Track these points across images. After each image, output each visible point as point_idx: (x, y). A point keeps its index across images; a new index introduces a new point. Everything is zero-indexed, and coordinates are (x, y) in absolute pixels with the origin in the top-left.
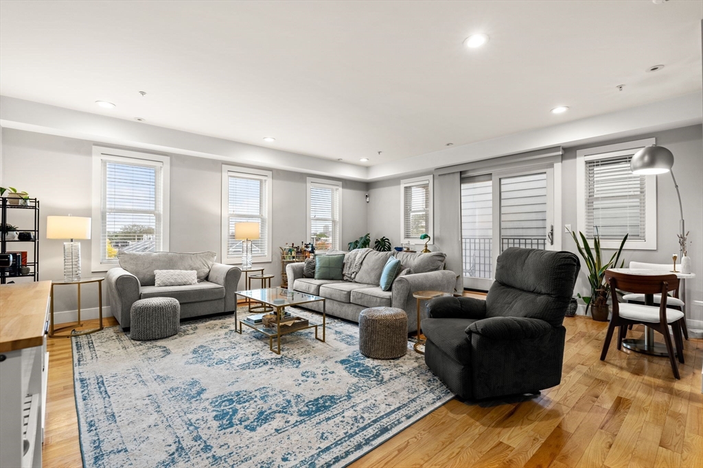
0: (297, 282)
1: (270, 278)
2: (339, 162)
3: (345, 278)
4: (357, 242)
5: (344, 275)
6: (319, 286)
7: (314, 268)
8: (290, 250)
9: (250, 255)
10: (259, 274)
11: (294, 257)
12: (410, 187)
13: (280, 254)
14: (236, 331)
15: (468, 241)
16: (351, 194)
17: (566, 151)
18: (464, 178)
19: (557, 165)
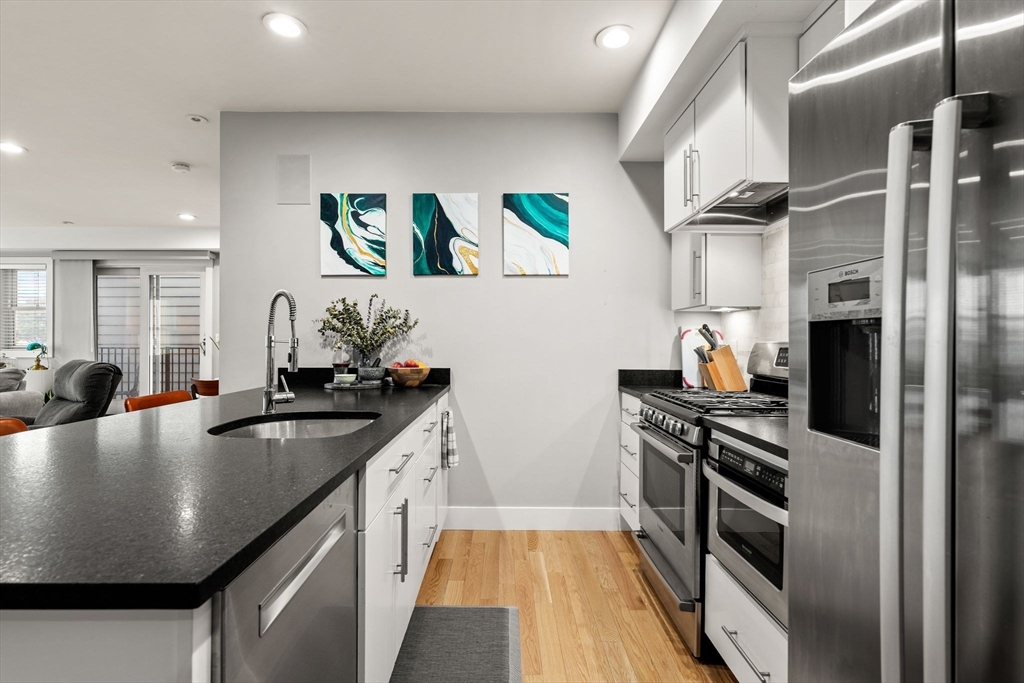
12: (14, 270)
15: (106, 351)
17: (216, 255)
18: (98, 268)
19: (209, 270)
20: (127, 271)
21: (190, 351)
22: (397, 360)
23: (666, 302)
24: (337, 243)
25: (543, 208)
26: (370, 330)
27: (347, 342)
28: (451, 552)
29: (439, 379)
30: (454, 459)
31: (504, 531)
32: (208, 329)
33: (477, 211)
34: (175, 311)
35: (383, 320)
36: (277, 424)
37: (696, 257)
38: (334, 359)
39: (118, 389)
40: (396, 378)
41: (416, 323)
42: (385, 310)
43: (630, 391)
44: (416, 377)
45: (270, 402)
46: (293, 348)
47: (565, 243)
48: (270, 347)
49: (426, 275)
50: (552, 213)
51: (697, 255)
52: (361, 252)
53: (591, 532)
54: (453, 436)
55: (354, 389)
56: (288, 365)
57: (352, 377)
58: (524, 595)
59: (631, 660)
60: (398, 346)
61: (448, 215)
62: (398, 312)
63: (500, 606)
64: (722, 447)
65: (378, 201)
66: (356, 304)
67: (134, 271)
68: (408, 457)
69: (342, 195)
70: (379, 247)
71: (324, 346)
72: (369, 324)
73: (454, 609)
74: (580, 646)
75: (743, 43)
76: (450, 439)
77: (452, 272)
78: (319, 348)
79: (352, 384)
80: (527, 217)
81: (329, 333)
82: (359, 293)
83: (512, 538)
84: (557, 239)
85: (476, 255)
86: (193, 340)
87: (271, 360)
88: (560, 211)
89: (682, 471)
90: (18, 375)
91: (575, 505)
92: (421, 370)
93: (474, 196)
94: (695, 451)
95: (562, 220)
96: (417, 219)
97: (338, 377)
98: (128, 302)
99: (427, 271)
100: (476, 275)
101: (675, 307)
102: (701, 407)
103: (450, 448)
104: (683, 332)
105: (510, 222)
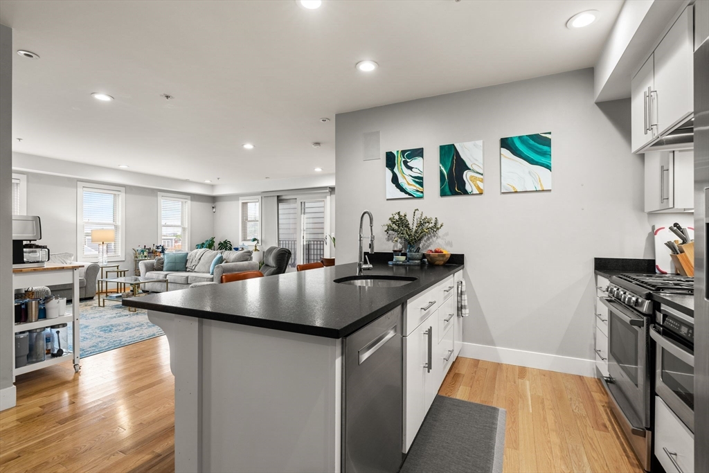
0: (149, 274)
1: (124, 272)
2: (187, 181)
3: (188, 270)
4: (203, 243)
5: (187, 268)
6: (166, 275)
7: (163, 263)
8: (143, 251)
9: (105, 255)
10: (115, 269)
11: (145, 257)
12: (246, 203)
13: (132, 254)
14: (99, 306)
15: (282, 242)
16: (198, 205)
17: (332, 189)
18: (280, 200)
19: (328, 197)
20: (291, 201)
21: (319, 242)
22: (430, 248)
23: (640, 206)
24: (395, 180)
25: (530, 144)
26: (414, 230)
27: (401, 238)
28: (464, 369)
29: (456, 261)
30: (466, 312)
31: (502, 364)
32: (329, 231)
33: (482, 153)
34: (311, 221)
35: (421, 224)
36: (364, 281)
37: (664, 170)
38: (394, 247)
39: (290, 262)
40: (429, 260)
41: (442, 226)
42: (423, 218)
43: (602, 274)
44: (441, 259)
45: (360, 270)
46: (372, 241)
47: (549, 167)
48: (360, 240)
49: (448, 195)
50: (538, 148)
51: (665, 168)
52: (409, 184)
53: (570, 375)
54: (465, 297)
55: (404, 265)
56: (369, 250)
57: (403, 258)
58: (512, 405)
59: (589, 459)
60: (431, 240)
61: (462, 157)
62: (431, 219)
63: (493, 406)
64: (665, 316)
65: (418, 153)
66: (405, 215)
67: (294, 200)
68: (432, 303)
69: (398, 151)
70: (419, 181)
71: (388, 240)
72: (413, 227)
73: (463, 401)
74: (549, 441)
75: (692, 6)
76: (463, 298)
77: (465, 193)
78: (385, 241)
79: (403, 262)
80: (518, 152)
81: (391, 232)
82: (408, 209)
83: (507, 369)
84: (542, 165)
85: (482, 181)
86: (320, 236)
87: (361, 248)
88: (544, 145)
89: (636, 333)
90: (250, 253)
91: (557, 353)
92: (445, 255)
93: (480, 143)
94: (645, 318)
95: (546, 152)
96: (442, 161)
97: (396, 258)
98: (292, 216)
99: (449, 193)
100: (481, 194)
101: (647, 209)
102: (653, 286)
103: (463, 304)
104: (656, 229)
105: (505, 157)
